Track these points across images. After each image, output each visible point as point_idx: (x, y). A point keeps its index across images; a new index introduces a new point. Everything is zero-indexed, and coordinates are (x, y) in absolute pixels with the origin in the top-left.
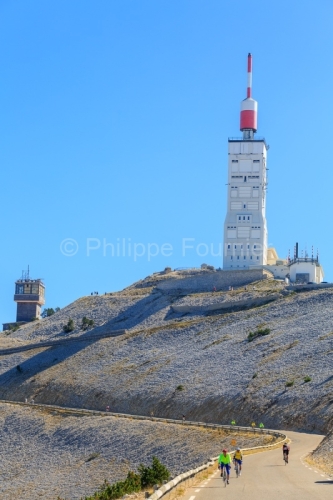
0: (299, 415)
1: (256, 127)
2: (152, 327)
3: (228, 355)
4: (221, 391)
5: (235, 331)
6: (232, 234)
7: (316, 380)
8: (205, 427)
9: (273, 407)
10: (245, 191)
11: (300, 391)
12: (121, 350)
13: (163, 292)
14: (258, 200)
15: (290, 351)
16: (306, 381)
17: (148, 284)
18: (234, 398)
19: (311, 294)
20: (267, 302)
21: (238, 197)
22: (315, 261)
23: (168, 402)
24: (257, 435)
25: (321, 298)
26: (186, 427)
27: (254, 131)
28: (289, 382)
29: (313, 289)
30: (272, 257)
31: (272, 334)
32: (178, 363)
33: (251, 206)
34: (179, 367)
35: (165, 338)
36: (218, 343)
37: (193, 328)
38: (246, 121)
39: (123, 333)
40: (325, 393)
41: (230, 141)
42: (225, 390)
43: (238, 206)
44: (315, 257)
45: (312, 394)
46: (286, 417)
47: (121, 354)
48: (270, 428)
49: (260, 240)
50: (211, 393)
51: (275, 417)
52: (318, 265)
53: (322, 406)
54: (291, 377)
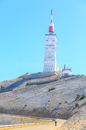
0: (63, 113)
1: (53, 31)
2: (21, 89)
3: (42, 96)
4: (38, 106)
5: (45, 89)
6: (46, 62)
7: (69, 102)
8: (31, 118)
9: (54, 111)
10: (50, 49)
11: (63, 106)
12: (11, 95)
13: (25, 79)
14: (54, 52)
15: (61, 94)
16: (66, 103)
17: (22, 77)
18: (42, 108)
19: (68, 78)
20: (55, 81)
21: (48, 51)
22: (70, 70)
23: (22, 110)
24: (47, 120)
25: (72, 79)
26: (25, 118)
27: (53, 32)
28: (60, 103)
29: (69, 77)
30: (58, 69)
31: (56, 89)
32: (27, 98)
33: (52, 54)
34: (27, 99)
35: (24, 91)
36: (39, 92)
37: (33, 88)
38: (51, 29)
39: (12, 90)
40: (72, 106)
41: (46, 35)
42: (39, 106)
43: (48, 54)
44: (70, 69)
45: (67, 106)
46: (59, 114)
47: (11, 96)
48: (53, 118)
49: (54, 63)
50: (35, 107)
51: (55, 114)
52: (71, 71)
53: (71, 110)
54: (61, 101)
